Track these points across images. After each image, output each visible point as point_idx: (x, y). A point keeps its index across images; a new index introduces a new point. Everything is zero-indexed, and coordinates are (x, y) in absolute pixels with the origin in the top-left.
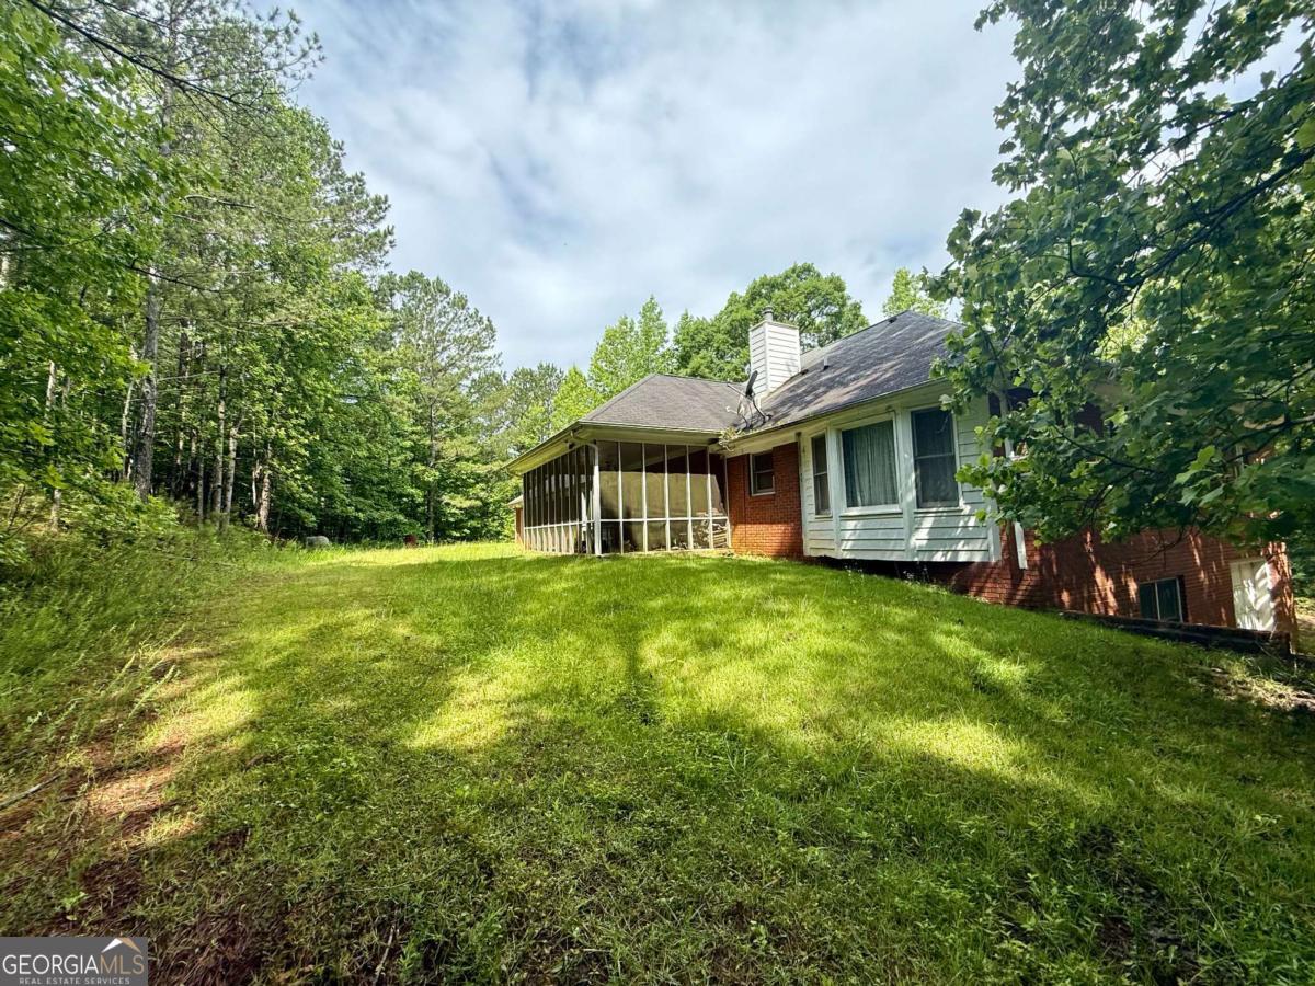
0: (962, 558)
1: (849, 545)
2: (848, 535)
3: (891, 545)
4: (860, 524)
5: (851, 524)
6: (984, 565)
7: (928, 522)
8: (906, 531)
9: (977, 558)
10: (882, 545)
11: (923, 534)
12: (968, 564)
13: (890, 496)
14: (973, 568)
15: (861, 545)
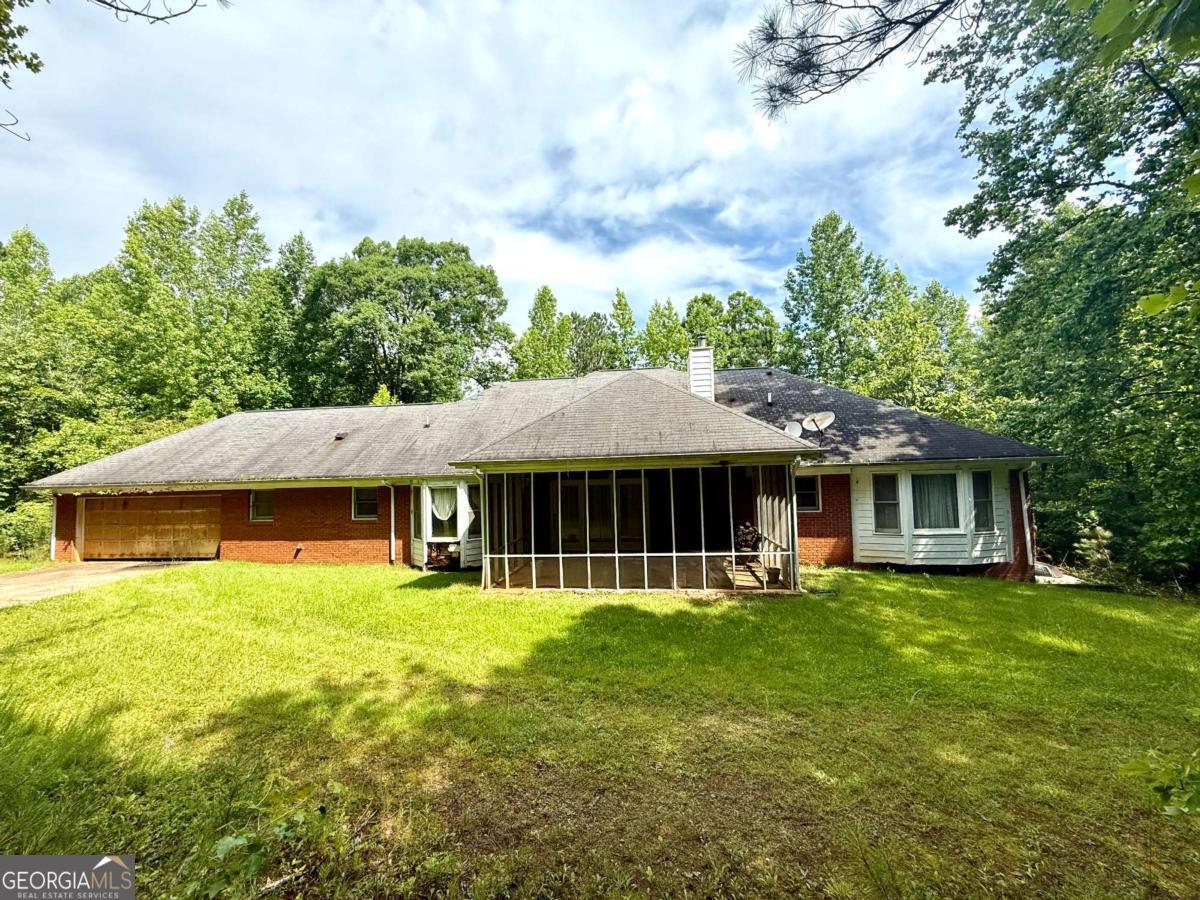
0: (996, 560)
1: (921, 555)
2: (920, 548)
3: (958, 555)
4: (932, 541)
5: (923, 541)
6: (1006, 564)
7: (981, 540)
8: (970, 546)
9: (1002, 560)
10: (949, 555)
11: (978, 547)
12: (999, 563)
13: (952, 522)
14: (999, 566)
15: (932, 555)
